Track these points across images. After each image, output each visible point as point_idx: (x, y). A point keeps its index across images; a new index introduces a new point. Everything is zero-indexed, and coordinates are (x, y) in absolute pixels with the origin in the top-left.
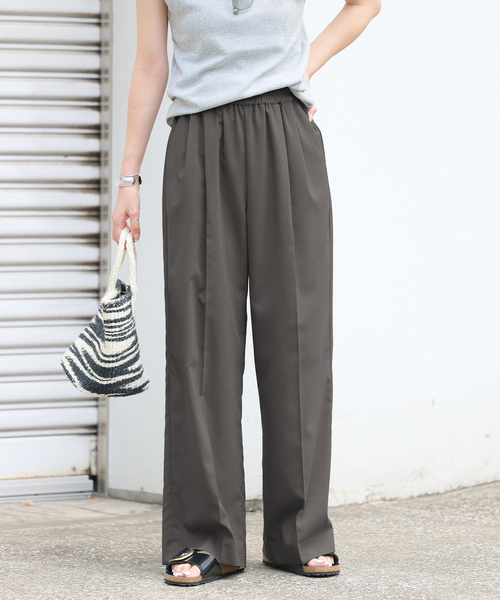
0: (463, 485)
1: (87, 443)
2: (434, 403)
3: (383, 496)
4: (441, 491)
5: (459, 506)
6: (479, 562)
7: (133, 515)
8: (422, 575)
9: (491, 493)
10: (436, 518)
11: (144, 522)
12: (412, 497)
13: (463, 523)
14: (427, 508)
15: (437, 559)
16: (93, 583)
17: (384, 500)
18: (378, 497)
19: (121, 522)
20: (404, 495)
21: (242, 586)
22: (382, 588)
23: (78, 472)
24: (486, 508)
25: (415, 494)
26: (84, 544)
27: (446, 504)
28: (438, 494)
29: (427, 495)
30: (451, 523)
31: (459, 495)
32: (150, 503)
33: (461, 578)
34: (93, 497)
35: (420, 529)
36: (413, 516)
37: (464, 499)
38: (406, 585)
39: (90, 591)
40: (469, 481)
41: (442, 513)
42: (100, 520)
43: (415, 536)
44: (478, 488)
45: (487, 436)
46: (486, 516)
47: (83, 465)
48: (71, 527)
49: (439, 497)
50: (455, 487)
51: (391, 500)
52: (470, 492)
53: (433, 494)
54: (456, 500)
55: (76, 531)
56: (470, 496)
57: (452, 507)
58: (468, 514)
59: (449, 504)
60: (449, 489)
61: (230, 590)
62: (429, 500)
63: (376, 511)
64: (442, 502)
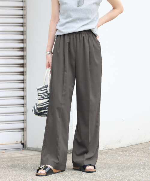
0: (132, 144)
1: (21, 134)
2: (123, 120)
3: (109, 148)
4: (126, 146)
5: (131, 151)
6: (137, 167)
7: (35, 155)
8: (120, 171)
9: (140, 147)
10: (124, 155)
11: (38, 157)
12: (117, 148)
13: (132, 156)
14: (122, 152)
15: (125, 166)
16: (23, 175)
17: (109, 149)
18: (107, 148)
19: (31, 157)
20: (115, 148)
21: (67, 176)
22: (109, 175)
23: (18, 142)
24: (139, 151)
25: (118, 147)
26: (20, 164)
27: (127, 150)
28: (125, 147)
29: (121, 148)
30: (129, 156)
31: (131, 147)
32: (40, 151)
33: (132, 172)
34: (22, 150)
35: (120, 158)
36: (117, 154)
37: (132, 149)
38: (116, 174)
39: (22, 178)
40: (134, 143)
41: (126, 153)
42: (25, 156)
43: (118, 160)
44: (136, 145)
45: (139, 130)
46: (139, 153)
47: (19, 140)
48: (16, 159)
49: (125, 148)
50: (130, 145)
51: (111, 149)
52: (134, 147)
53: (123, 147)
54: (130, 149)
55: (18, 160)
56: (134, 148)
57: (129, 151)
58: (134, 153)
59: (128, 150)
60: (128, 146)
61: (63, 177)
62: (122, 149)
63: (107, 153)
64: (126, 150)
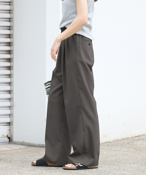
0: (118, 139)
1: (7, 128)
2: (109, 115)
4: (111, 141)
5: (117, 145)
6: (122, 162)
7: (21, 149)
8: (106, 166)
9: (126, 142)
10: (110, 149)
11: (24, 151)
13: (118, 150)
14: (107, 146)
15: (110, 161)
16: (9, 169)
19: (17, 151)
21: (53, 169)
23: (4, 136)
24: (125, 146)
25: (104, 142)
26: (6, 158)
27: (113, 145)
28: (110, 142)
29: (107, 142)
30: (114, 150)
31: (117, 142)
32: (26, 145)
33: (117, 167)
34: (9, 144)
35: (105, 152)
36: (103, 148)
37: (118, 143)
38: (101, 169)
39: (8, 171)
40: (120, 138)
41: (111, 148)
42: (11, 150)
43: (104, 154)
44: (122, 140)
45: (125, 125)
46: (125, 148)
47: (6, 134)
48: (3, 153)
49: (110, 143)
50: (115, 140)
52: (120, 141)
53: (109, 142)
54: (116, 144)
55: (4, 154)
56: (120, 143)
57: (114, 146)
58: (119, 148)
59: (114, 145)
60: (114, 140)
61: (49, 170)
62: (108, 144)
64: (112, 144)
